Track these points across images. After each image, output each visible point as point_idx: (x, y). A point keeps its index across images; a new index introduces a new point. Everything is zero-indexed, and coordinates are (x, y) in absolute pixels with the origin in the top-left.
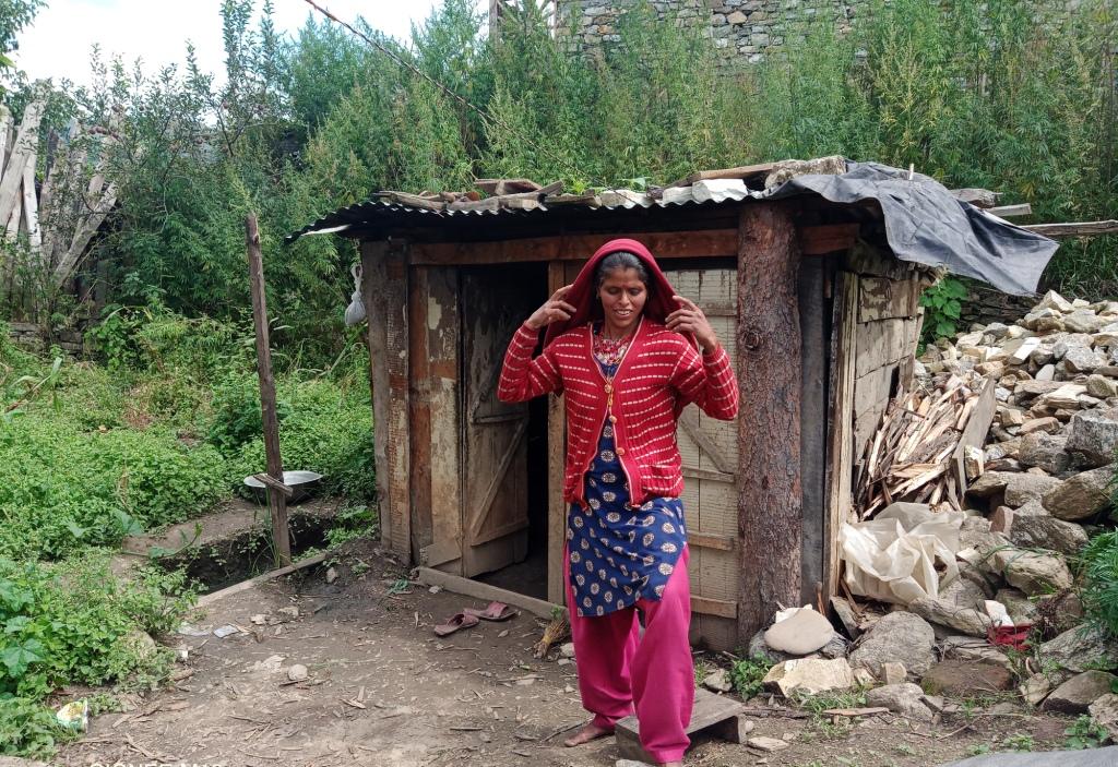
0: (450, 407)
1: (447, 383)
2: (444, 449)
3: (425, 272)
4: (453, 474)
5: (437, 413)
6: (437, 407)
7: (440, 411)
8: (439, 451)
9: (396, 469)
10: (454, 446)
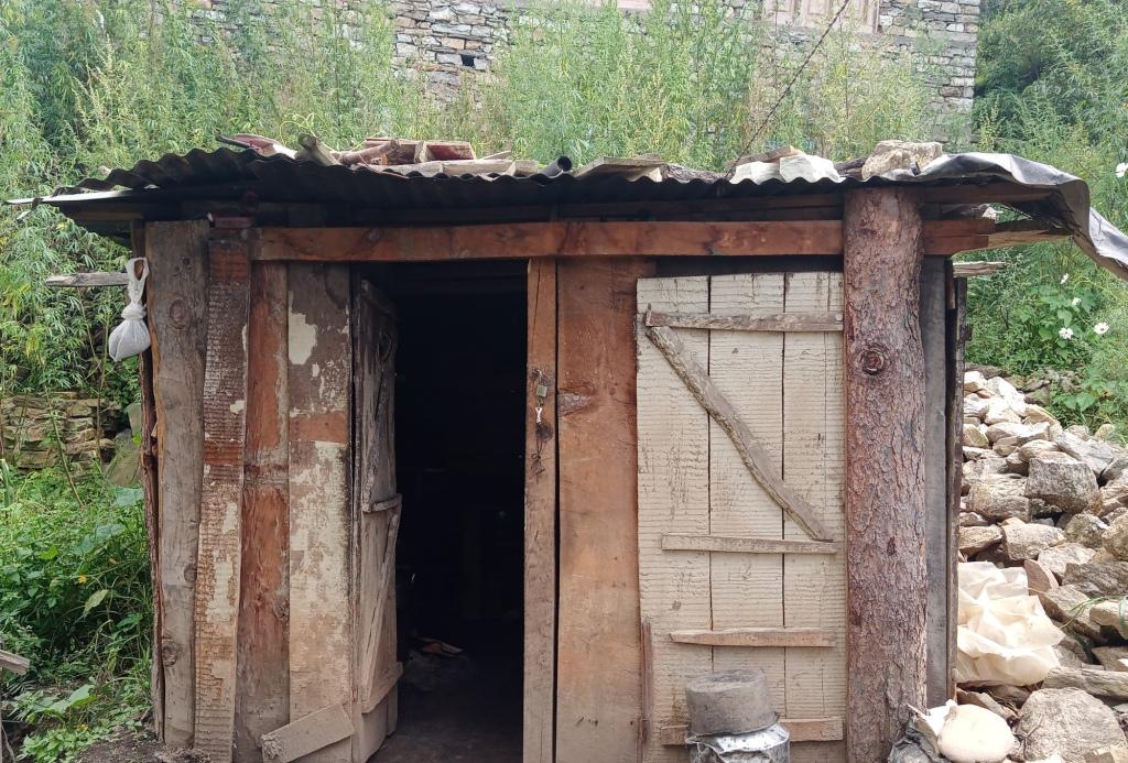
0: (334, 487)
1: (329, 449)
2: (318, 557)
3: (282, 274)
4: (337, 598)
5: (303, 500)
6: (303, 490)
7: (312, 496)
8: (307, 562)
9: (211, 604)
10: (341, 551)
